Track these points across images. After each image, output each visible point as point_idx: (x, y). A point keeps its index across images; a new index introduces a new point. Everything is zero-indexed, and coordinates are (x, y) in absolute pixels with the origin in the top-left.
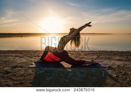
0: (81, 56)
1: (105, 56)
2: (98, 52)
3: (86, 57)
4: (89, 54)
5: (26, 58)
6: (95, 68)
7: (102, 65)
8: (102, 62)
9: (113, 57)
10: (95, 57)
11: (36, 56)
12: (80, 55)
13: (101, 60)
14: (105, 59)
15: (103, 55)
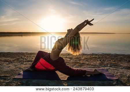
0: (81, 62)
1: (110, 61)
2: (101, 55)
3: (87, 63)
4: (90, 59)
5: (16, 64)
6: (98, 82)
7: (108, 76)
8: (107, 70)
9: (119, 63)
10: (98, 63)
11: (28, 61)
12: (80, 60)
13: (106, 68)
14: (110, 66)
15: (107, 60)
